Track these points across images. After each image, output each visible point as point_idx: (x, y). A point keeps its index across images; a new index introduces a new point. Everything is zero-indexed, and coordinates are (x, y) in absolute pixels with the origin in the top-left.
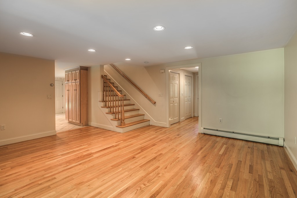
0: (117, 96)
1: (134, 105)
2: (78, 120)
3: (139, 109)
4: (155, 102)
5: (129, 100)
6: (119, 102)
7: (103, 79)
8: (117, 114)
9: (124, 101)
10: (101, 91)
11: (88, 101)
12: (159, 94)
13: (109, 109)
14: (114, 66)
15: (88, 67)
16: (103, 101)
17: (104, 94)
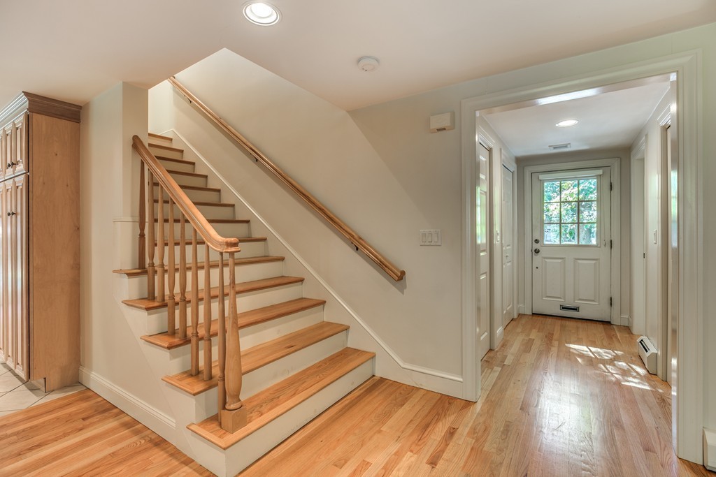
0: (203, 243)
1: (301, 280)
2: (20, 362)
3: (323, 303)
4: (403, 273)
5: (282, 259)
6: (212, 271)
7: (141, 155)
8: (201, 343)
9: (237, 269)
10: (130, 219)
11: (79, 269)
12: (424, 235)
13: (164, 313)
14: (221, 125)
15: (80, 107)
16: (141, 268)
17: (142, 236)
